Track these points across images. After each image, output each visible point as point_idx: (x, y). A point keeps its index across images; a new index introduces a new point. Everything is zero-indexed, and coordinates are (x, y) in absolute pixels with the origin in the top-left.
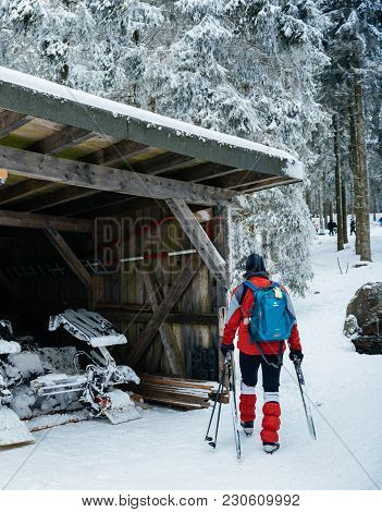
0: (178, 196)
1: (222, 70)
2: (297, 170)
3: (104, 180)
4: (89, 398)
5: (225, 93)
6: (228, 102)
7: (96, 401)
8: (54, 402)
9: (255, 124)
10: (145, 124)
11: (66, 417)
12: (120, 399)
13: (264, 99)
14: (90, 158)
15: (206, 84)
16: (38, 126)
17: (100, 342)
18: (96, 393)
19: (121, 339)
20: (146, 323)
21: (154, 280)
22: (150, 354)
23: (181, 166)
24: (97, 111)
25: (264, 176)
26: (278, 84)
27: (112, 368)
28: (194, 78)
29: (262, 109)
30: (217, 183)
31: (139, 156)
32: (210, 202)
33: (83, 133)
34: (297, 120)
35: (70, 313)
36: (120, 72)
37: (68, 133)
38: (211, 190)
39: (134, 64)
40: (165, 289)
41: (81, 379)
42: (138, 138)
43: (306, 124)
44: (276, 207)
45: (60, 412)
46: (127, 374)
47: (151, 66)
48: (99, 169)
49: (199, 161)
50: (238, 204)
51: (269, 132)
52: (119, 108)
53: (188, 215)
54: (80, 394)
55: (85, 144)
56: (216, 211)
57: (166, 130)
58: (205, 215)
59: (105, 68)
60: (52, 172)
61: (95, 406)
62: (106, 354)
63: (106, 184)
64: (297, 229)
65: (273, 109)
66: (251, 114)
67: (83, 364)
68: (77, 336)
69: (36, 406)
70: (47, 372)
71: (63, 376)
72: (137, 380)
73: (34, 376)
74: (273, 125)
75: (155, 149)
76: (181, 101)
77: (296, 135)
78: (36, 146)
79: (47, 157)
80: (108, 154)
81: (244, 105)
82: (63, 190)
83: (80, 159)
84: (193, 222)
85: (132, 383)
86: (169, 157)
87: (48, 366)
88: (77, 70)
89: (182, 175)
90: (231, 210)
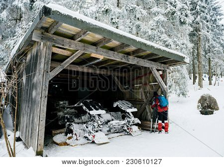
0: (154, 66)
1: (164, 30)
3: (132, 60)
4: (126, 128)
5: (164, 37)
6: (165, 40)
7: (128, 129)
8: (115, 129)
9: (173, 46)
10: (146, 44)
12: (135, 128)
13: (175, 39)
14: (128, 54)
15: (159, 34)
16: (114, 43)
17: (129, 111)
18: (128, 127)
19: (136, 110)
20: (142, 105)
21: (145, 92)
22: (143, 114)
23: (155, 57)
24: (132, 39)
25: (178, 61)
26: (179, 35)
27: (133, 118)
28: (155, 32)
29: (175, 42)
30: (165, 63)
31: (142, 54)
32: (162, 69)
33: (128, 46)
34: (184, 46)
35: (120, 101)
36: (134, 29)
37: (123, 45)
38: (163, 65)
39: (138, 27)
40: (148, 94)
41: (123, 122)
42: (144, 48)
43: (187, 47)
44: (178, 71)
45: (117, 133)
46: (137, 121)
47: (144, 27)
48: (131, 57)
49: (160, 56)
50: (170, 69)
51: (177, 49)
53: (156, 71)
54: (123, 127)
55: (127, 50)
56: (164, 71)
58: (161, 72)
59: (130, 27)
60: (117, 57)
61: (128, 131)
62: (131, 114)
63: (133, 62)
64: (184, 78)
65: (178, 42)
66: (172, 43)
67: (123, 118)
68: (122, 109)
69: (109, 131)
70: (113, 120)
71: (118, 121)
72: (140, 122)
73: (109, 121)
74: (178, 47)
75: (148, 52)
77: (184, 50)
78: (112, 49)
79: (116, 53)
80: (134, 53)
81: (170, 41)
82: (119, 63)
83: (125, 54)
84: (158, 74)
85: (138, 123)
86: (152, 55)
87: (113, 118)
88: (121, 27)
89: (155, 60)
90: (168, 71)
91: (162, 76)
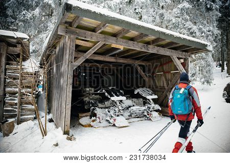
0: (174, 55)
1: (188, 18)
2: (210, 48)
3: (152, 50)
4: (146, 114)
5: (189, 24)
6: (189, 27)
7: (148, 115)
8: (136, 115)
9: (198, 34)
10: (165, 33)
11: (139, 119)
12: (155, 114)
13: (201, 27)
14: (148, 43)
15: (183, 22)
16: (133, 33)
17: (150, 97)
18: (148, 112)
19: (156, 97)
20: (163, 92)
21: (166, 80)
22: (164, 101)
23: (175, 46)
25: (200, 49)
26: (205, 22)
27: (153, 105)
28: (180, 20)
29: (200, 29)
30: (186, 51)
31: (163, 43)
32: (184, 57)
33: (147, 35)
34: (210, 33)
35: (141, 89)
36: (158, 17)
37: (142, 35)
38: (184, 53)
39: (162, 15)
40: (169, 82)
41: (144, 108)
42: (163, 37)
43: (213, 34)
44: (203, 59)
45: (138, 117)
46: (157, 107)
47: (167, 16)
48: (151, 46)
49: (181, 44)
50: (192, 57)
51: (202, 36)
52: (157, 28)
53: (177, 60)
54: (143, 112)
55: (147, 39)
56: (185, 60)
57: (171, 35)
58: (182, 61)
59: (153, 17)
60: (137, 47)
61: (148, 116)
62: (151, 101)
64: (209, 65)
65: (203, 29)
66: (197, 31)
67: (145, 103)
68: (143, 95)
69: (130, 116)
70: (134, 106)
71: (138, 107)
72: (160, 109)
73: (130, 107)
74: (203, 34)
75: (168, 41)
76: (176, 27)
77: (210, 37)
78: (132, 39)
79: (135, 42)
80: (154, 42)
81: (195, 28)
82: (140, 52)
83: (145, 43)
84: (178, 63)
85: (159, 109)
86: (172, 43)
87: (134, 104)
88: (144, 17)
89: (175, 49)
90: (190, 59)
91: (184, 65)
